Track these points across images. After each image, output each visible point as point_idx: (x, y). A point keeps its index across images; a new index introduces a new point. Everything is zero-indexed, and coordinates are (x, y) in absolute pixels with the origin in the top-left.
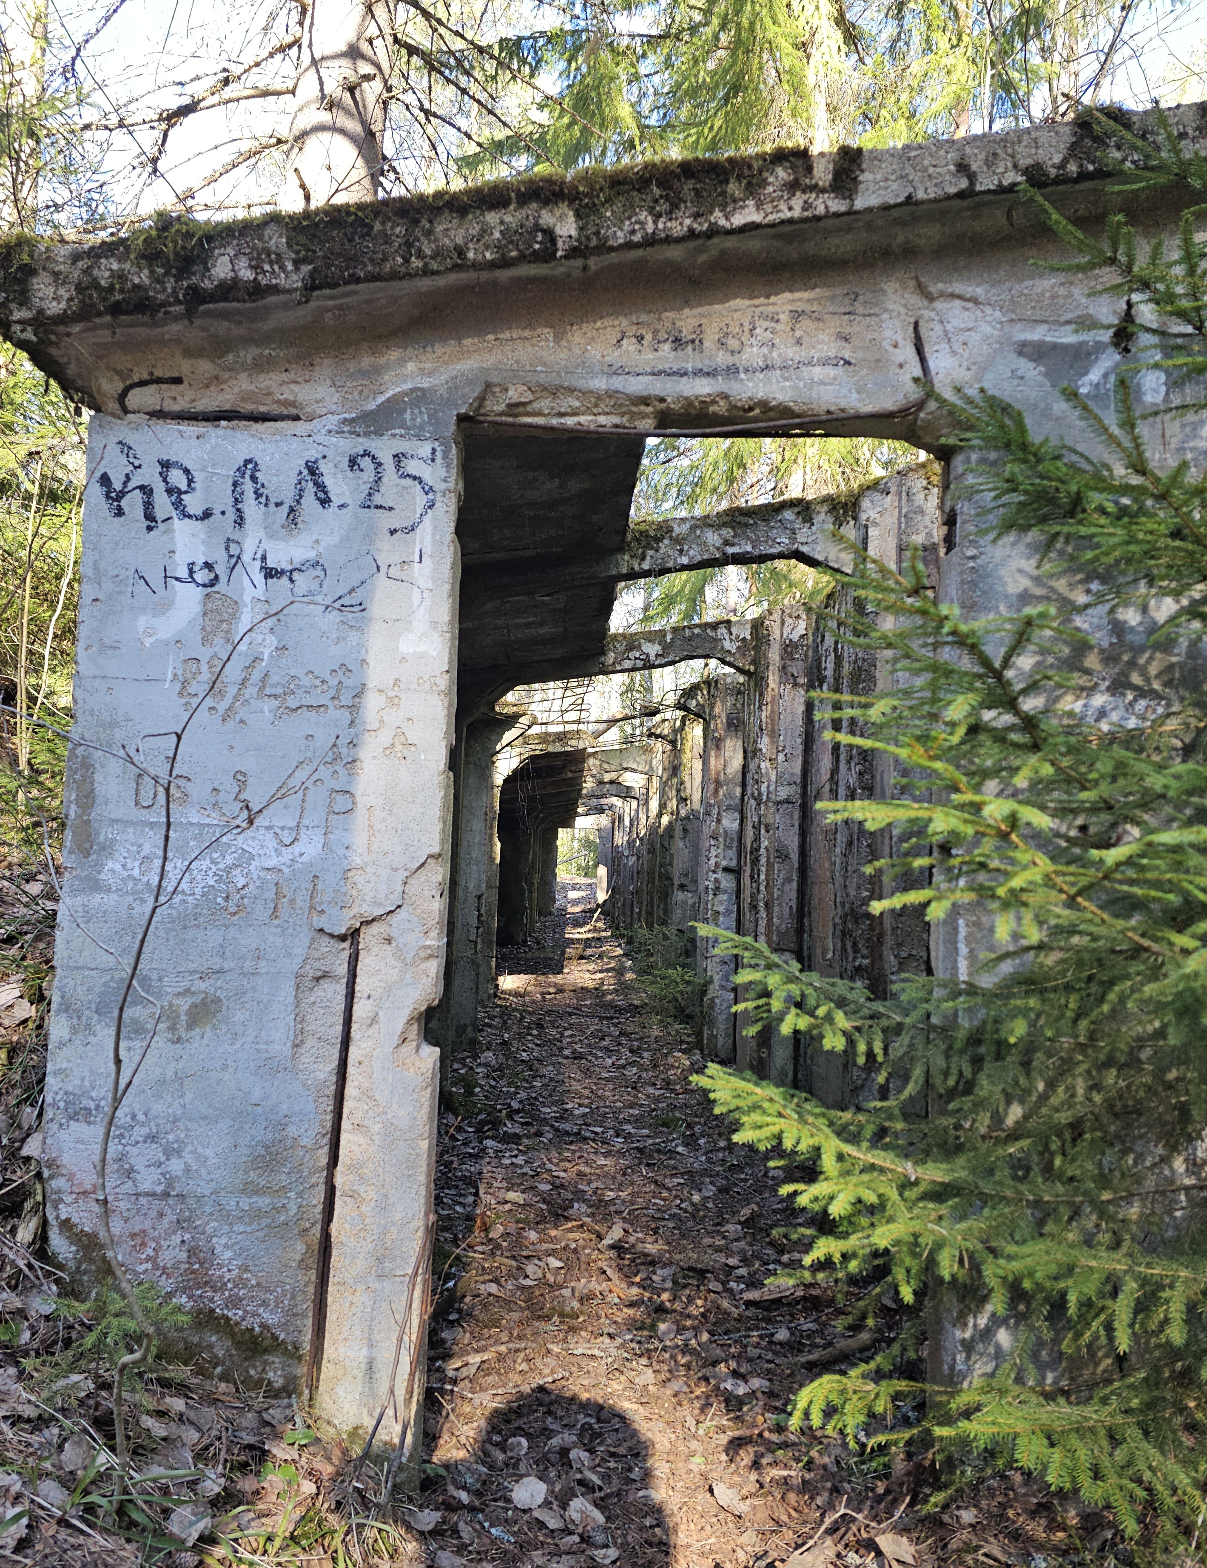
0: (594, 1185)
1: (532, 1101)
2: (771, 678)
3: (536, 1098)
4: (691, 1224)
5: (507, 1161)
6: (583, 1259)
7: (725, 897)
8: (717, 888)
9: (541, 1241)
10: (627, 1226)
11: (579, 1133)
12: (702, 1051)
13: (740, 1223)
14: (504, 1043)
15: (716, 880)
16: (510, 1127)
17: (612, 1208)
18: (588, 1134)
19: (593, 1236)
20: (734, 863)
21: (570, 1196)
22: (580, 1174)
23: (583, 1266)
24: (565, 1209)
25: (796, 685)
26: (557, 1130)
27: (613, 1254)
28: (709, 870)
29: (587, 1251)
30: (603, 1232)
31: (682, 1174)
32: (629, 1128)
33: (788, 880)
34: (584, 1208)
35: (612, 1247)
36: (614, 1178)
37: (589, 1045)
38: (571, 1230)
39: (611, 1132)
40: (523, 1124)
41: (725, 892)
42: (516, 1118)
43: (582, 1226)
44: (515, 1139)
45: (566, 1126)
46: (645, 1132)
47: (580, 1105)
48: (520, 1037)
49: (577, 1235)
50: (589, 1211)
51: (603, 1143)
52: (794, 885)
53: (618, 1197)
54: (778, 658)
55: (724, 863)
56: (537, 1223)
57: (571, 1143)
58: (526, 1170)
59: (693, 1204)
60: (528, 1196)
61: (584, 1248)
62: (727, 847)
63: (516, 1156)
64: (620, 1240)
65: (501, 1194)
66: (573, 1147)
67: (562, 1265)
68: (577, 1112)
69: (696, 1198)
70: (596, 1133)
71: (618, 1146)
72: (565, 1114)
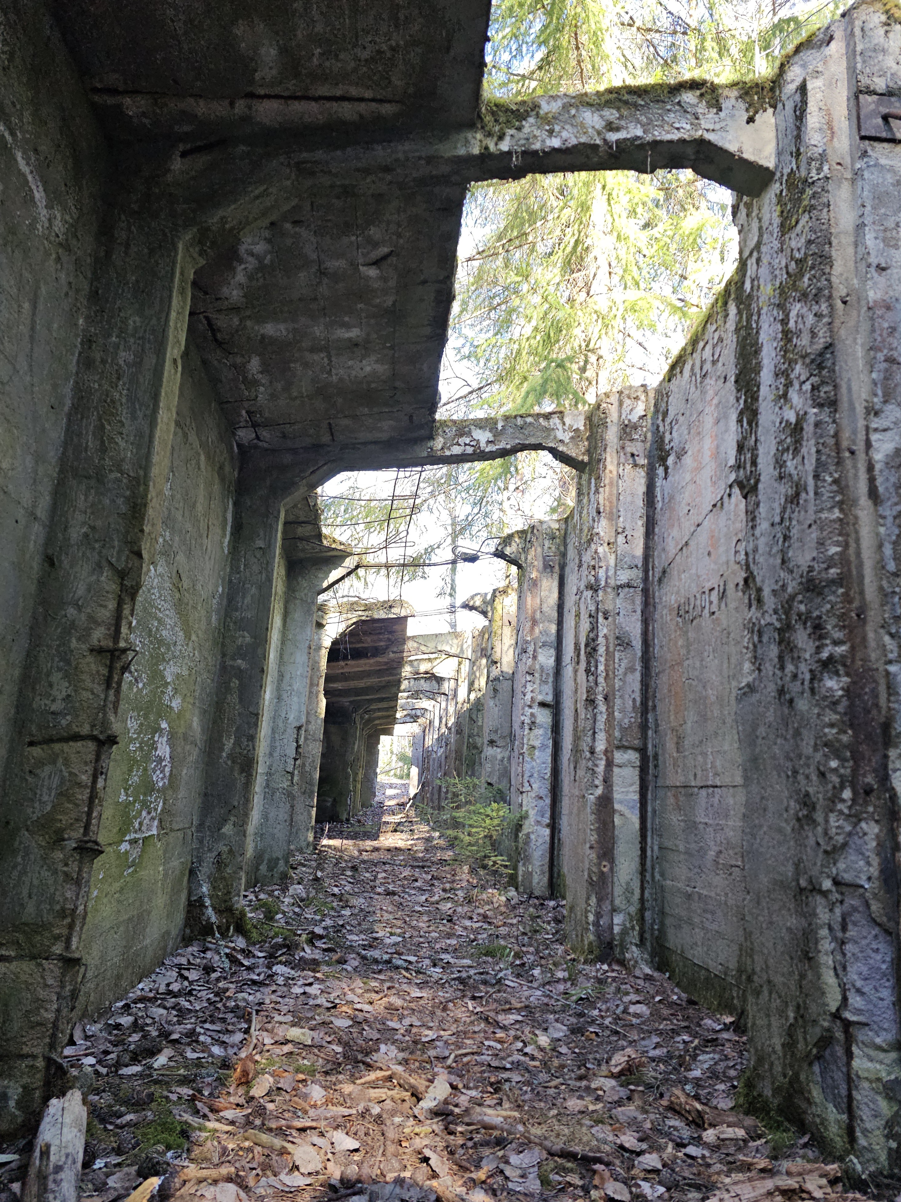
0: (407, 1022)
1: (339, 928)
2: (609, 459)
3: (342, 926)
4: (543, 1076)
5: (297, 990)
6: (391, 1134)
7: (541, 732)
8: (533, 723)
9: (328, 1102)
10: (456, 1081)
11: (389, 962)
12: (517, 889)
13: (612, 1076)
14: (317, 879)
15: (532, 715)
16: (308, 953)
17: (432, 1053)
18: (400, 963)
19: (407, 1095)
20: (549, 699)
21: (375, 1035)
22: (391, 1008)
23: (391, 1148)
24: (367, 1054)
25: (635, 465)
26: (364, 958)
27: (437, 1126)
28: (525, 705)
29: (397, 1120)
30: (422, 1089)
31: (519, 1010)
32: (446, 957)
33: (631, 669)
34: (393, 1052)
35: (436, 1113)
36: (433, 1013)
37: (403, 886)
38: (373, 1085)
39: (427, 962)
40: (325, 950)
41: (541, 726)
42: (318, 944)
43: (390, 1078)
44: (314, 965)
45: (376, 954)
46: (467, 962)
47: (392, 934)
48: (334, 876)
49: (381, 1093)
50: (401, 1055)
51: (418, 972)
52: (638, 675)
53: (440, 1037)
54: (616, 440)
55: (540, 698)
56: (326, 1073)
57: (380, 972)
58: (320, 1001)
59: (541, 1049)
60: (318, 1035)
61: (393, 1113)
62: (544, 682)
63: (310, 984)
64: (446, 1102)
65: (281, 1032)
66: (382, 977)
67: (356, 1145)
68: (388, 941)
69: (543, 1040)
70: (410, 963)
71: (436, 976)
72: (374, 943)
